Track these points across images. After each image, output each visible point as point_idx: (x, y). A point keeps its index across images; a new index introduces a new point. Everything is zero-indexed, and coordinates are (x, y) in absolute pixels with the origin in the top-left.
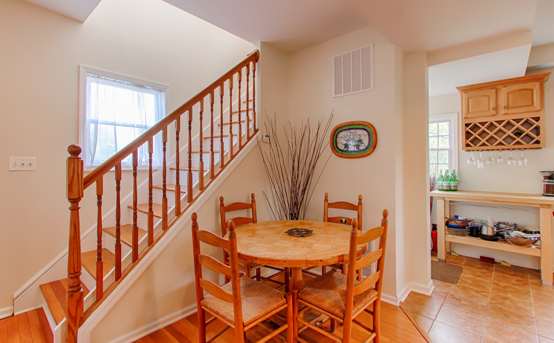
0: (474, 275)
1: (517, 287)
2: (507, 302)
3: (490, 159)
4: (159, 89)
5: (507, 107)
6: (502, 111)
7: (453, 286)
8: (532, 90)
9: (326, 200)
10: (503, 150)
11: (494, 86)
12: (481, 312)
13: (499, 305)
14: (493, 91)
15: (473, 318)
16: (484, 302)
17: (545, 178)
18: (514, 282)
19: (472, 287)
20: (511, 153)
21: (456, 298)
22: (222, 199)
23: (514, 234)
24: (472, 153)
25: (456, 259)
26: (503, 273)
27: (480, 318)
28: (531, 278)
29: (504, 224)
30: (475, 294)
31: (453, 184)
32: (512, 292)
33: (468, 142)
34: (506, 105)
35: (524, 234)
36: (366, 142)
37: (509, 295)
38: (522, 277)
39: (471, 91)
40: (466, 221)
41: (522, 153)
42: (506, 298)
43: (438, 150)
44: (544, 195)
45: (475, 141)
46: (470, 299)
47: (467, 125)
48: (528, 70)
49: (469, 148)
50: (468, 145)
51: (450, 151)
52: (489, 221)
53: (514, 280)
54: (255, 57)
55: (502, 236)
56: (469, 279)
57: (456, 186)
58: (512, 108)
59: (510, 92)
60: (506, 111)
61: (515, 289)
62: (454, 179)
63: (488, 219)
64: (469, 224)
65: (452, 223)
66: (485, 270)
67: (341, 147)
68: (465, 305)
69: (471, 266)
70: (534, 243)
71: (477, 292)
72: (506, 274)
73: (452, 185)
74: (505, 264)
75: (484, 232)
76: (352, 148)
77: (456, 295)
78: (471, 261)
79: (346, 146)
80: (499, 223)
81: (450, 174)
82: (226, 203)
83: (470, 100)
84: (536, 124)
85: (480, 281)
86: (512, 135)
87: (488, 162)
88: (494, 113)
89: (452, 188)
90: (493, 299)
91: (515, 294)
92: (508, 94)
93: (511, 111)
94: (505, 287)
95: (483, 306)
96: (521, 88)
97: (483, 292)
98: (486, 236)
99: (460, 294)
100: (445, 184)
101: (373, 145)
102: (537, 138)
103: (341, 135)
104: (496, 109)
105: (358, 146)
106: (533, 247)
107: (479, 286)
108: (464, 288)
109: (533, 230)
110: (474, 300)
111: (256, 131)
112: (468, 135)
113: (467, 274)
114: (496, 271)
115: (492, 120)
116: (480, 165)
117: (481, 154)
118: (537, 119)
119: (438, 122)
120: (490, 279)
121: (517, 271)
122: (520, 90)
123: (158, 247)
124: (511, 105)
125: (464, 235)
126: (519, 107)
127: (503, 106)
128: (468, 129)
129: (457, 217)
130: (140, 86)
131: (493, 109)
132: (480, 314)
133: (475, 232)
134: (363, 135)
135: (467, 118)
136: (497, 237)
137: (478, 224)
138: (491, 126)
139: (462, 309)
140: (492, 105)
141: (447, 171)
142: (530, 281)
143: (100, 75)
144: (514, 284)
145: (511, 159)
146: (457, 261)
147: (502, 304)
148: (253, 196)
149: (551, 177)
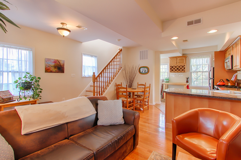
3: (176, 75)
4: (96, 57)
5: (179, 63)
6: (178, 63)
8: (184, 59)
9: (138, 84)
10: (178, 72)
11: (176, 57)
14: (176, 59)
17: (186, 79)
22: (116, 83)
24: (172, 73)
31: (168, 81)
36: (147, 71)
39: (172, 58)
41: (182, 73)
43: (162, 72)
44: (186, 83)
45: (172, 70)
47: (171, 66)
48: (183, 54)
50: (171, 71)
51: (168, 72)
54: (121, 50)
59: (179, 59)
62: (168, 79)
67: (141, 72)
76: (144, 72)
79: (142, 72)
81: (167, 78)
82: (117, 84)
83: (171, 60)
93: (179, 64)
100: (166, 81)
101: (148, 72)
102: (184, 70)
103: (141, 69)
104: (177, 63)
105: (145, 72)
111: (121, 68)
112: (171, 69)
115: (176, 65)
116: (174, 76)
117: (174, 73)
118: (184, 66)
119: (165, 65)
122: (181, 59)
123: (106, 92)
126: (181, 63)
130: (92, 56)
134: (146, 69)
135: (171, 64)
138: (176, 67)
140: (176, 62)
141: (166, 78)
143: (85, 54)
145: (180, 75)
148: (121, 83)
149: (188, 79)
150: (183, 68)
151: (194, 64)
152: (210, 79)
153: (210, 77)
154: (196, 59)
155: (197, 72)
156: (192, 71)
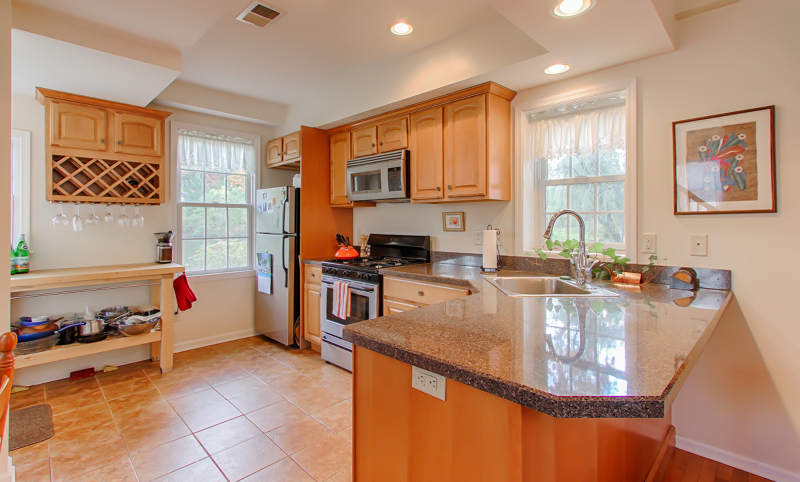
0: (75, 406)
1: (141, 392)
2: (142, 417)
3: (91, 217)
5: (122, 143)
6: (114, 147)
7: (50, 444)
8: (152, 128)
10: (114, 203)
11: (104, 107)
12: (119, 453)
13: (135, 428)
14: (102, 114)
15: (115, 470)
16: (115, 435)
17: (160, 241)
18: (133, 387)
19: (85, 426)
20: (124, 209)
21: (69, 459)
23: (129, 321)
24: (61, 206)
25: (26, 397)
26: (113, 382)
27: (124, 462)
28: (148, 373)
29: (111, 310)
30: (94, 433)
31: (21, 261)
32: (138, 401)
33: (57, 186)
34: (120, 139)
35: (142, 318)
37: (138, 407)
38: (138, 376)
39: (64, 102)
40: (49, 322)
41: (137, 209)
42: (137, 414)
44: (159, 263)
46: (92, 445)
47: (56, 158)
49: (58, 197)
50: (56, 192)
52: (87, 312)
53: (131, 385)
55: (115, 328)
56: (71, 416)
57: (27, 265)
58: (128, 145)
59: (127, 124)
60: (120, 149)
61: (140, 396)
62: (23, 251)
63: (84, 309)
64: (58, 324)
65: (27, 333)
66: (87, 391)
68: (90, 460)
69: (62, 394)
70: (153, 325)
71: (96, 428)
72: (119, 381)
73: (20, 263)
74: (109, 369)
75: (86, 331)
77: (66, 455)
78: (56, 388)
80: (104, 312)
83: (63, 117)
84: (156, 172)
85: (90, 409)
86: (127, 183)
87: (88, 221)
88: (103, 147)
89: (20, 269)
90: (123, 424)
91: (143, 402)
92: (123, 124)
93: (127, 150)
94: (127, 399)
95: (117, 443)
96: (140, 121)
97: (103, 423)
98: (89, 336)
99: (72, 448)
102: (156, 191)
104: (105, 141)
106: (152, 331)
107: (94, 418)
108: (72, 435)
109: (149, 310)
110: (98, 442)
113: (61, 411)
114: (103, 384)
115: (95, 156)
116: (76, 225)
117: (78, 208)
118: (156, 167)
120: (102, 398)
121: (128, 371)
122: (139, 124)
124: (126, 142)
125: (48, 347)
126: (137, 146)
127: (116, 140)
128: (57, 164)
129: (28, 320)
131: (103, 141)
132: (120, 456)
133: (71, 335)
135: (58, 146)
136: (109, 331)
137: (70, 323)
139: (91, 468)
140: (101, 135)
142: (149, 376)
144: (135, 390)
145: (122, 216)
146: (32, 399)
147: (137, 423)
149: (166, 240)
150: (145, 181)
151: (193, 162)
152: (286, 235)
153: (287, 230)
154: (204, 143)
155: (206, 205)
156: (183, 200)
